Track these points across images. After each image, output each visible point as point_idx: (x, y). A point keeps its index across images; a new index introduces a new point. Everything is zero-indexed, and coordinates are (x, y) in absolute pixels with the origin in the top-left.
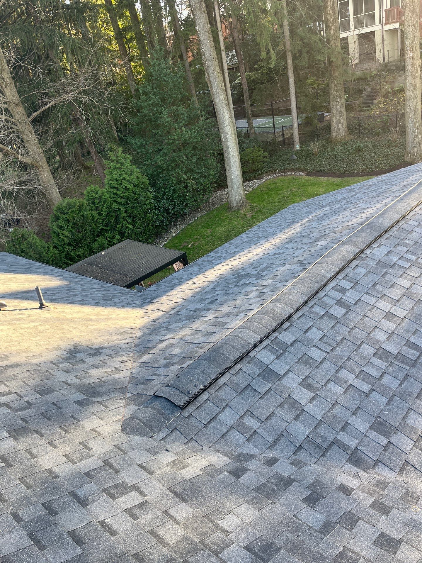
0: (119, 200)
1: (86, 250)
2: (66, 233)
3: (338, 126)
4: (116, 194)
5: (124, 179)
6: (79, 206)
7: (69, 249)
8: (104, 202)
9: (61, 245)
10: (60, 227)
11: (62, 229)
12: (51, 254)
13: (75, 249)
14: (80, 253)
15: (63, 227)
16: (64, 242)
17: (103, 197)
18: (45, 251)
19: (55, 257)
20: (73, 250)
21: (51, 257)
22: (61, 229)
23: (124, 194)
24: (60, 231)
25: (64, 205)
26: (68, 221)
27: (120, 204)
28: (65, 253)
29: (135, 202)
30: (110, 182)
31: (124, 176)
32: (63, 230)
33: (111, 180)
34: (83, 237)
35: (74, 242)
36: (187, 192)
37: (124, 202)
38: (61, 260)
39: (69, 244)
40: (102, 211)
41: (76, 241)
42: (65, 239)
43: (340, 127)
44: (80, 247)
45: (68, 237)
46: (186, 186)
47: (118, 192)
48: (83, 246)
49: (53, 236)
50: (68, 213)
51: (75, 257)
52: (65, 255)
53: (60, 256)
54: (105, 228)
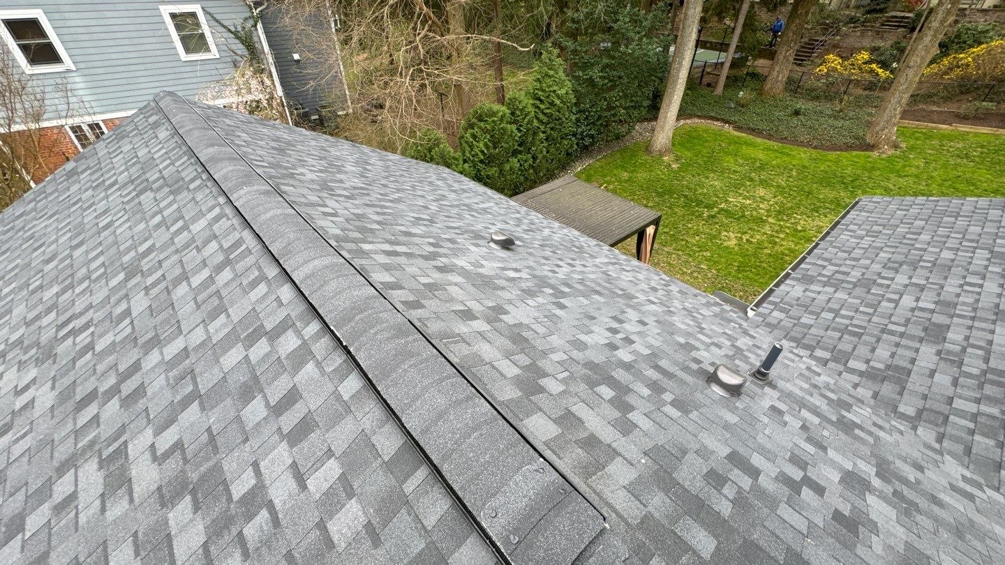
0: (541, 116)
2: (481, 145)
3: (778, 76)
4: (538, 108)
5: (554, 91)
6: (502, 116)
8: (526, 115)
11: (478, 140)
15: (479, 138)
17: (526, 110)
22: (475, 140)
23: (548, 111)
24: (474, 143)
25: (484, 110)
27: (541, 121)
29: (557, 123)
30: (536, 92)
31: (555, 88)
32: (478, 142)
33: (537, 89)
36: (613, 121)
37: (545, 119)
39: (481, 161)
40: (520, 126)
43: (780, 78)
44: (492, 167)
46: (614, 115)
47: (542, 107)
50: (487, 121)
54: (519, 149)
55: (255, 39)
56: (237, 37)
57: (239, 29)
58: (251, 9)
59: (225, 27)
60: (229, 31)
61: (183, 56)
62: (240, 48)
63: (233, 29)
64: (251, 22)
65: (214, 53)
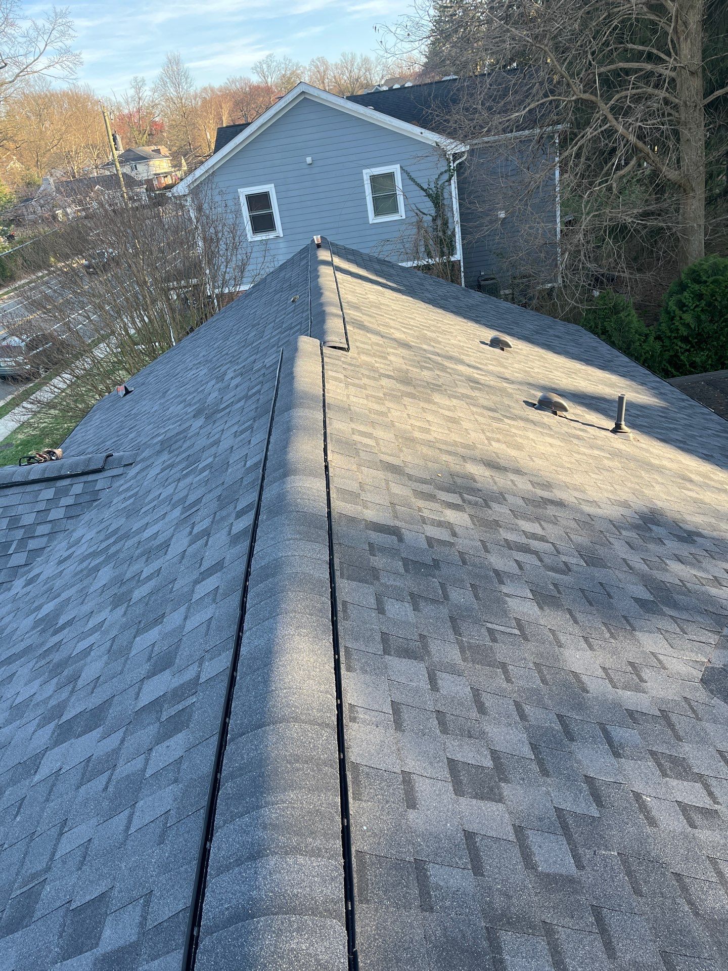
1: (711, 357)
7: (680, 347)
9: (669, 337)
10: (681, 306)
11: (685, 309)
12: (647, 348)
13: (692, 349)
14: (698, 360)
15: (687, 306)
16: (678, 333)
18: (639, 340)
19: (652, 356)
20: (688, 350)
21: (645, 353)
22: (681, 309)
24: (678, 312)
25: (705, 267)
26: (700, 297)
28: (672, 353)
32: (684, 312)
34: (716, 333)
35: (696, 338)
38: (660, 362)
39: (685, 340)
41: (699, 337)
42: (681, 328)
45: (688, 326)
48: (709, 350)
49: (663, 317)
50: (705, 282)
51: (685, 365)
52: (671, 356)
53: (661, 355)
55: (446, 195)
56: (429, 195)
57: (432, 186)
58: (450, 162)
59: (418, 185)
60: (422, 188)
61: (372, 219)
62: (428, 207)
63: (425, 187)
64: (446, 177)
65: (402, 213)
